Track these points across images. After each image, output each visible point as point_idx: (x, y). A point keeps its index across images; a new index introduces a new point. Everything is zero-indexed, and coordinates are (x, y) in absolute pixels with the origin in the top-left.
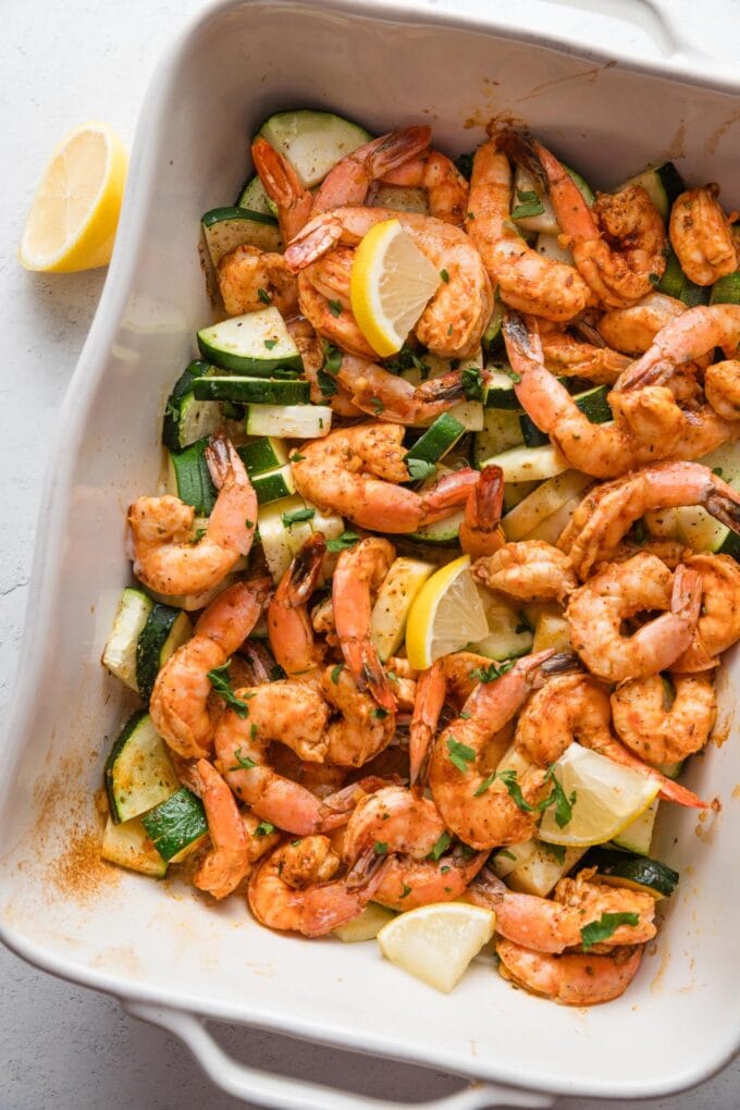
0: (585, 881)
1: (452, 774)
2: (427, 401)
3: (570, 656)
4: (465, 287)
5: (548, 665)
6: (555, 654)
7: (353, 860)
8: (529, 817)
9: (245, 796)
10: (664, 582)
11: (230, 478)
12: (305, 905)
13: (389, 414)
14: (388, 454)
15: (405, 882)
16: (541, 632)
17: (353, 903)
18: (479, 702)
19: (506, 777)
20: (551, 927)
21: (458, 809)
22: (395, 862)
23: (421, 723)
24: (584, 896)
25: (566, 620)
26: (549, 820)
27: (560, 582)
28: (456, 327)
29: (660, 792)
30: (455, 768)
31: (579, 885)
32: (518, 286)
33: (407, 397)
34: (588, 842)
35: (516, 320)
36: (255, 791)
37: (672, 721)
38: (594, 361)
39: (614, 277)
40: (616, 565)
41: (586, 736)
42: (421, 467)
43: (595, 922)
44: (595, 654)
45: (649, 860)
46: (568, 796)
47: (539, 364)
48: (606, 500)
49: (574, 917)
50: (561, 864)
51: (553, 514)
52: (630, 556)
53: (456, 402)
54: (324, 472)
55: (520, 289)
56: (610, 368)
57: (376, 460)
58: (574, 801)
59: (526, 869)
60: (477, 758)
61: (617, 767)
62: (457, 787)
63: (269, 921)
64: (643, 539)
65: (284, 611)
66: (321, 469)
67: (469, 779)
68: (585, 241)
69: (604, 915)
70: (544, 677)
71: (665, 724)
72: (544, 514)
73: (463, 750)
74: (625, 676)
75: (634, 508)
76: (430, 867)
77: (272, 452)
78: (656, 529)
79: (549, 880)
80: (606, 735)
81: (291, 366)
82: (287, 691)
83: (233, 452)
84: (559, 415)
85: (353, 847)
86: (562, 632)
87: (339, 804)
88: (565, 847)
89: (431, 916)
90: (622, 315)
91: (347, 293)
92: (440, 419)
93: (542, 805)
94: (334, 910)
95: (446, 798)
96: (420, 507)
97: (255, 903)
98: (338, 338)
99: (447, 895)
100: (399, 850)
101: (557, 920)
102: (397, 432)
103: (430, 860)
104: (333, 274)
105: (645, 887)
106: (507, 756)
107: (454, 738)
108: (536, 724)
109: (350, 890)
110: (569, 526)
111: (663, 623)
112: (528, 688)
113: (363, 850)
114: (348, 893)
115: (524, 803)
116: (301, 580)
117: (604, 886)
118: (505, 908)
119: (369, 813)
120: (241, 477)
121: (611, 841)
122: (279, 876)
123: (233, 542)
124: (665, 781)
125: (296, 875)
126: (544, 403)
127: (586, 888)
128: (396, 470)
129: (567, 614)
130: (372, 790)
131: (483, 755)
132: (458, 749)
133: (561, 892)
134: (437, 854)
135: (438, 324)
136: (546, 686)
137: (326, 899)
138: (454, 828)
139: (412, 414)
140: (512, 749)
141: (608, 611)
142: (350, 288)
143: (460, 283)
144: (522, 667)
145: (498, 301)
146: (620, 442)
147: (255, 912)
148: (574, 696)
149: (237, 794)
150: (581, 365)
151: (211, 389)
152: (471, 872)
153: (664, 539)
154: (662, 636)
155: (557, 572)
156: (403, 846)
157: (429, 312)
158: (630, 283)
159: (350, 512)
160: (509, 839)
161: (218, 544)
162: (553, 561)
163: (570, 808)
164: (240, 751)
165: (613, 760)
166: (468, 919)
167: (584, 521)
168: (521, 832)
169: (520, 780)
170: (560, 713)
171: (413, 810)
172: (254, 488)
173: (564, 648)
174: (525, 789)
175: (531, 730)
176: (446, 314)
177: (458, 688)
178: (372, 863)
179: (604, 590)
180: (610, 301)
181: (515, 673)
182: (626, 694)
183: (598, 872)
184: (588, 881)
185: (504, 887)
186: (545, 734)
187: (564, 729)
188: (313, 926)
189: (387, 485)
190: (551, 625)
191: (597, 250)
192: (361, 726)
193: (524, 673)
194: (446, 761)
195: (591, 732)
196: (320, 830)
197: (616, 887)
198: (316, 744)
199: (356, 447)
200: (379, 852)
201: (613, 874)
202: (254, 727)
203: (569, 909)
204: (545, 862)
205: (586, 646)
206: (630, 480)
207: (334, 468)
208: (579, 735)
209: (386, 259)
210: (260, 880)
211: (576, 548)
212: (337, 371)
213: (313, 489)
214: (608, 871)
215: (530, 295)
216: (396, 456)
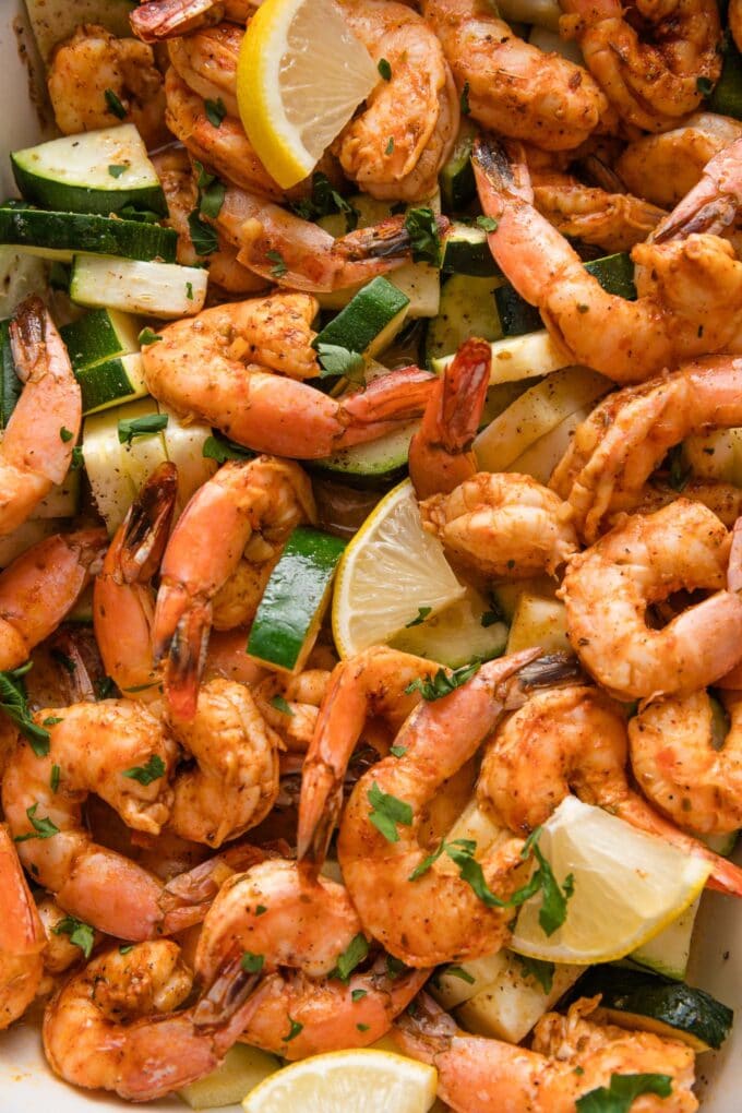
0: (582, 1018)
1: (375, 845)
2: (352, 258)
3: (564, 660)
4: (414, 82)
5: (530, 673)
6: (540, 657)
7: (208, 980)
8: (496, 916)
9: (43, 880)
10: (717, 544)
11: (42, 365)
12: (127, 1051)
13: (293, 278)
14: (286, 333)
15: (293, 1015)
16: (521, 620)
17: (203, 1051)
18: (420, 730)
19: (458, 850)
20: (527, 1096)
21: (382, 901)
22: (278, 983)
23: (318, 760)
24: (581, 1045)
25: (561, 601)
26: (528, 920)
27: (553, 540)
28: (399, 143)
29: (711, 878)
30: (379, 835)
31: (573, 1026)
32: (497, 86)
33: (321, 251)
34: (590, 957)
35: (493, 145)
36: (59, 871)
37: (727, 765)
38: (610, 210)
39: (645, 77)
40: (639, 516)
41: (589, 786)
42: (338, 356)
43: (601, 1090)
44: (605, 654)
45: (686, 987)
46: (561, 882)
47: (526, 203)
48: (626, 412)
49: (563, 1079)
50: (547, 993)
51: (544, 437)
52: (660, 504)
53: (397, 263)
54: (185, 356)
55: (500, 90)
56: (635, 224)
57: (269, 341)
58: (570, 890)
59: (490, 997)
60: (415, 820)
61: (640, 836)
62: (381, 865)
63: (68, 1073)
64: (682, 480)
65: (114, 589)
66: (182, 352)
67: (400, 853)
68: (601, 19)
69: (616, 1078)
70: (524, 691)
71: (716, 769)
72: (530, 436)
73: (392, 805)
74: (654, 689)
75: (668, 425)
76: (334, 991)
77: (111, 329)
78: (702, 463)
79: (525, 1016)
80: (621, 784)
81: (146, 202)
82: (111, 717)
83: (50, 328)
84: (555, 277)
85: (207, 959)
86: (553, 621)
87: (190, 890)
88: (552, 964)
89: (335, 1071)
90: (655, 143)
91: (231, 86)
92: (371, 285)
93: (518, 897)
94: (171, 1060)
95: (363, 883)
96: (335, 416)
97: (50, 1041)
98: (220, 159)
99: (361, 1036)
100: (284, 963)
101: (536, 1084)
102: (304, 306)
103: (334, 979)
104: (211, 56)
105: (680, 1033)
106: (463, 816)
107: (380, 786)
108: (509, 765)
109: (200, 1030)
110: (568, 454)
111: (714, 607)
112: (499, 708)
113: (224, 964)
114: (196, 1034)
115: (488, 893)
116: (139, 539)
117: (611, 1027)
118: (454, 1061)
119: (234, 904)
120: (60, 362)
121: (628, 958)
122: (93, 998)
123: (40, 462)
124: (716, 860)
125: (117, 1002)
126: (532, 260)
127: (584, 1030)
128: (299, 357)
129: (561, 591)
130: (243, 867)
131: (426, 816)
132: (384, 804)
133: (545, 1037)
134: (345, 970)
135: (373, 139)
136: (527, 705)
137: (160, 1042)
138: (376, 931)
139: (328, 278)
140: (472, 805)
141: (627, 587)
142: (236, 77)
143: (407, 78)
144: (489, 676)
145: (465, 115)
146: (650, 321)
147: (49, 1056)
148: (572, 721)
149: (33, 875)
150: (591, 216)
151: (14, 224)
152: (401, 1000)
153: (713, 482)
154: (712, 627)
155: (550, 524)
156: (290, 958)
157: (360, 123)
158: (667, 86)
159: (224, 419)
160: (464, 951)
161: (15, 464)
162: (544, 507)
163: (563, 903)
164: (34, 808)
165: (632, 823)
166: (392, 1078)
167: (592, 445)
168: (483, 941)
169: (482, 856)
170: (548, 747)
171: (305, 899)
172: (78, 382)
173: (556, 646)
174: (490, 871)
175: (502, 775)
176: (383, 123)
177: (387, 709)
178: (238, 987)
179: (621, 553)
180: (638, 118)
181: (477, 684)
182: (654, 719)
183: (602, 1004)
184: (586, 1019)
185: (453, 1025)
186: (524, 782)
187: (554, 773)
188: (137, 1085)
189: (283, 380)
190: (538, 611)
191: (619, 33)
192: (223, 784)
193: (492, 684)
194: (365, 822)
195: (598, 778)
196: (160, 932)
197: (633, 1029)
198: (150, 803)
199: (241, 325)
200: (250, 970)
201: (627, 1008)
202: (56, 771)
203: (557, 1064)
204: (520, 986)
205: (591, 640)
206: (664, 382)
207: (201, 351)
208: (578, 784)
209: (293, 31)
210: (61, 1006)
211: (578, 488)
212: (216, 212)
213: (168, 382)
214: (619, 1003)
215: (514, 98)
216: (300, 337)
